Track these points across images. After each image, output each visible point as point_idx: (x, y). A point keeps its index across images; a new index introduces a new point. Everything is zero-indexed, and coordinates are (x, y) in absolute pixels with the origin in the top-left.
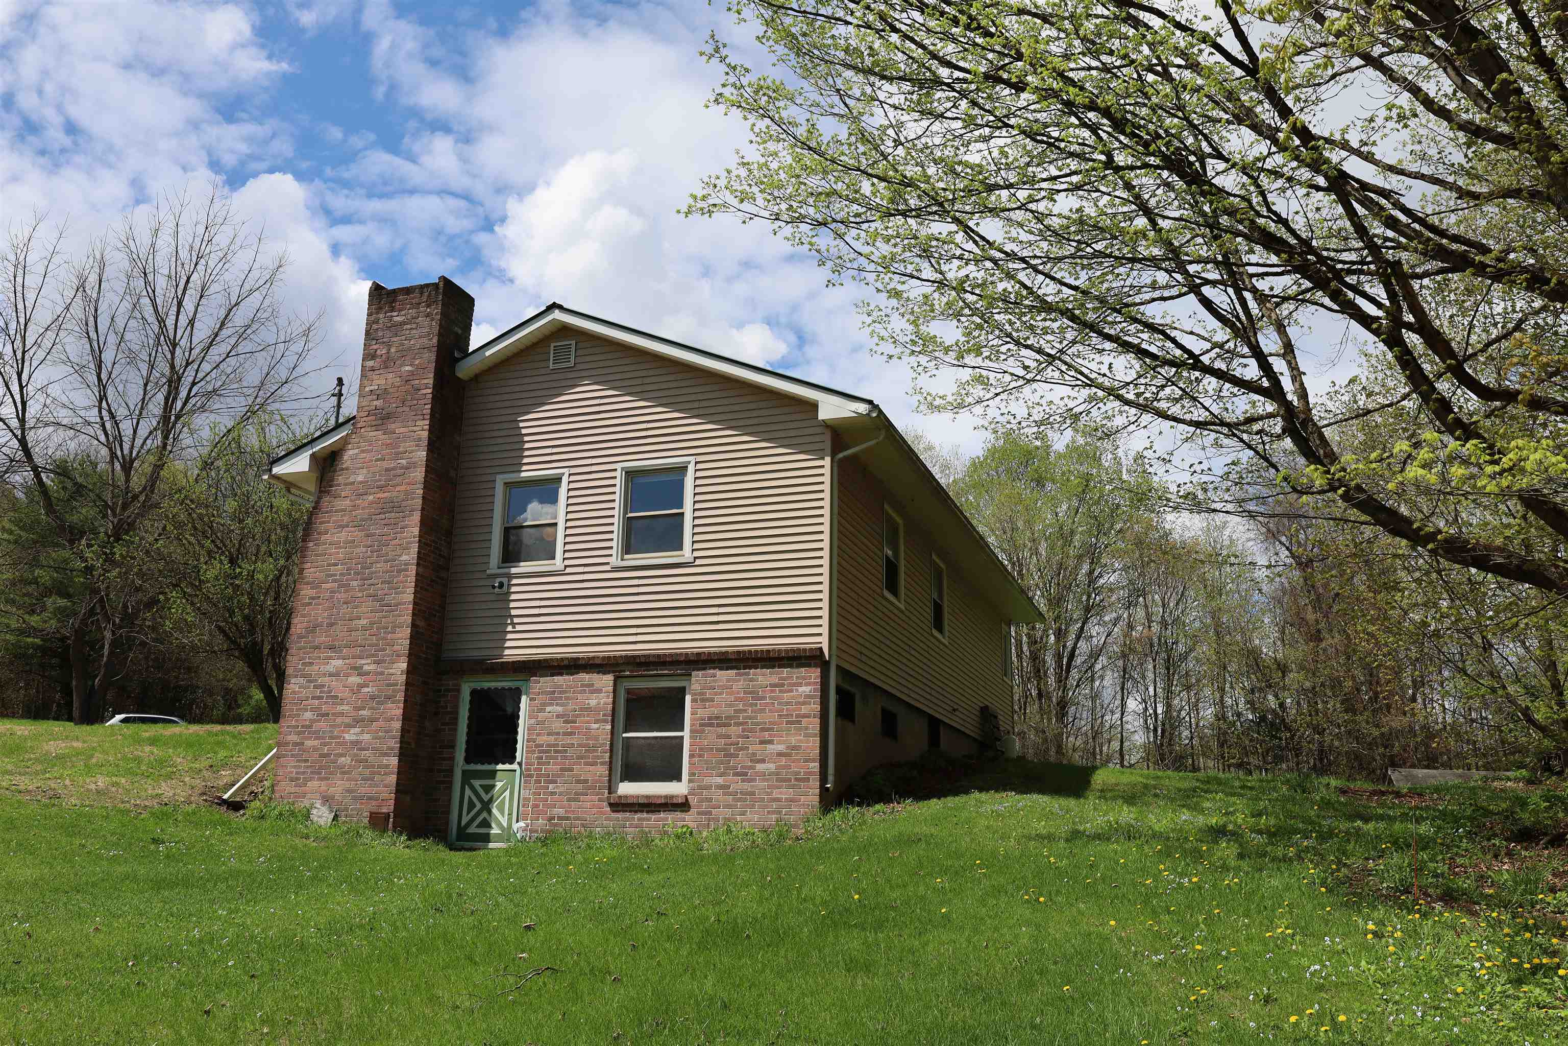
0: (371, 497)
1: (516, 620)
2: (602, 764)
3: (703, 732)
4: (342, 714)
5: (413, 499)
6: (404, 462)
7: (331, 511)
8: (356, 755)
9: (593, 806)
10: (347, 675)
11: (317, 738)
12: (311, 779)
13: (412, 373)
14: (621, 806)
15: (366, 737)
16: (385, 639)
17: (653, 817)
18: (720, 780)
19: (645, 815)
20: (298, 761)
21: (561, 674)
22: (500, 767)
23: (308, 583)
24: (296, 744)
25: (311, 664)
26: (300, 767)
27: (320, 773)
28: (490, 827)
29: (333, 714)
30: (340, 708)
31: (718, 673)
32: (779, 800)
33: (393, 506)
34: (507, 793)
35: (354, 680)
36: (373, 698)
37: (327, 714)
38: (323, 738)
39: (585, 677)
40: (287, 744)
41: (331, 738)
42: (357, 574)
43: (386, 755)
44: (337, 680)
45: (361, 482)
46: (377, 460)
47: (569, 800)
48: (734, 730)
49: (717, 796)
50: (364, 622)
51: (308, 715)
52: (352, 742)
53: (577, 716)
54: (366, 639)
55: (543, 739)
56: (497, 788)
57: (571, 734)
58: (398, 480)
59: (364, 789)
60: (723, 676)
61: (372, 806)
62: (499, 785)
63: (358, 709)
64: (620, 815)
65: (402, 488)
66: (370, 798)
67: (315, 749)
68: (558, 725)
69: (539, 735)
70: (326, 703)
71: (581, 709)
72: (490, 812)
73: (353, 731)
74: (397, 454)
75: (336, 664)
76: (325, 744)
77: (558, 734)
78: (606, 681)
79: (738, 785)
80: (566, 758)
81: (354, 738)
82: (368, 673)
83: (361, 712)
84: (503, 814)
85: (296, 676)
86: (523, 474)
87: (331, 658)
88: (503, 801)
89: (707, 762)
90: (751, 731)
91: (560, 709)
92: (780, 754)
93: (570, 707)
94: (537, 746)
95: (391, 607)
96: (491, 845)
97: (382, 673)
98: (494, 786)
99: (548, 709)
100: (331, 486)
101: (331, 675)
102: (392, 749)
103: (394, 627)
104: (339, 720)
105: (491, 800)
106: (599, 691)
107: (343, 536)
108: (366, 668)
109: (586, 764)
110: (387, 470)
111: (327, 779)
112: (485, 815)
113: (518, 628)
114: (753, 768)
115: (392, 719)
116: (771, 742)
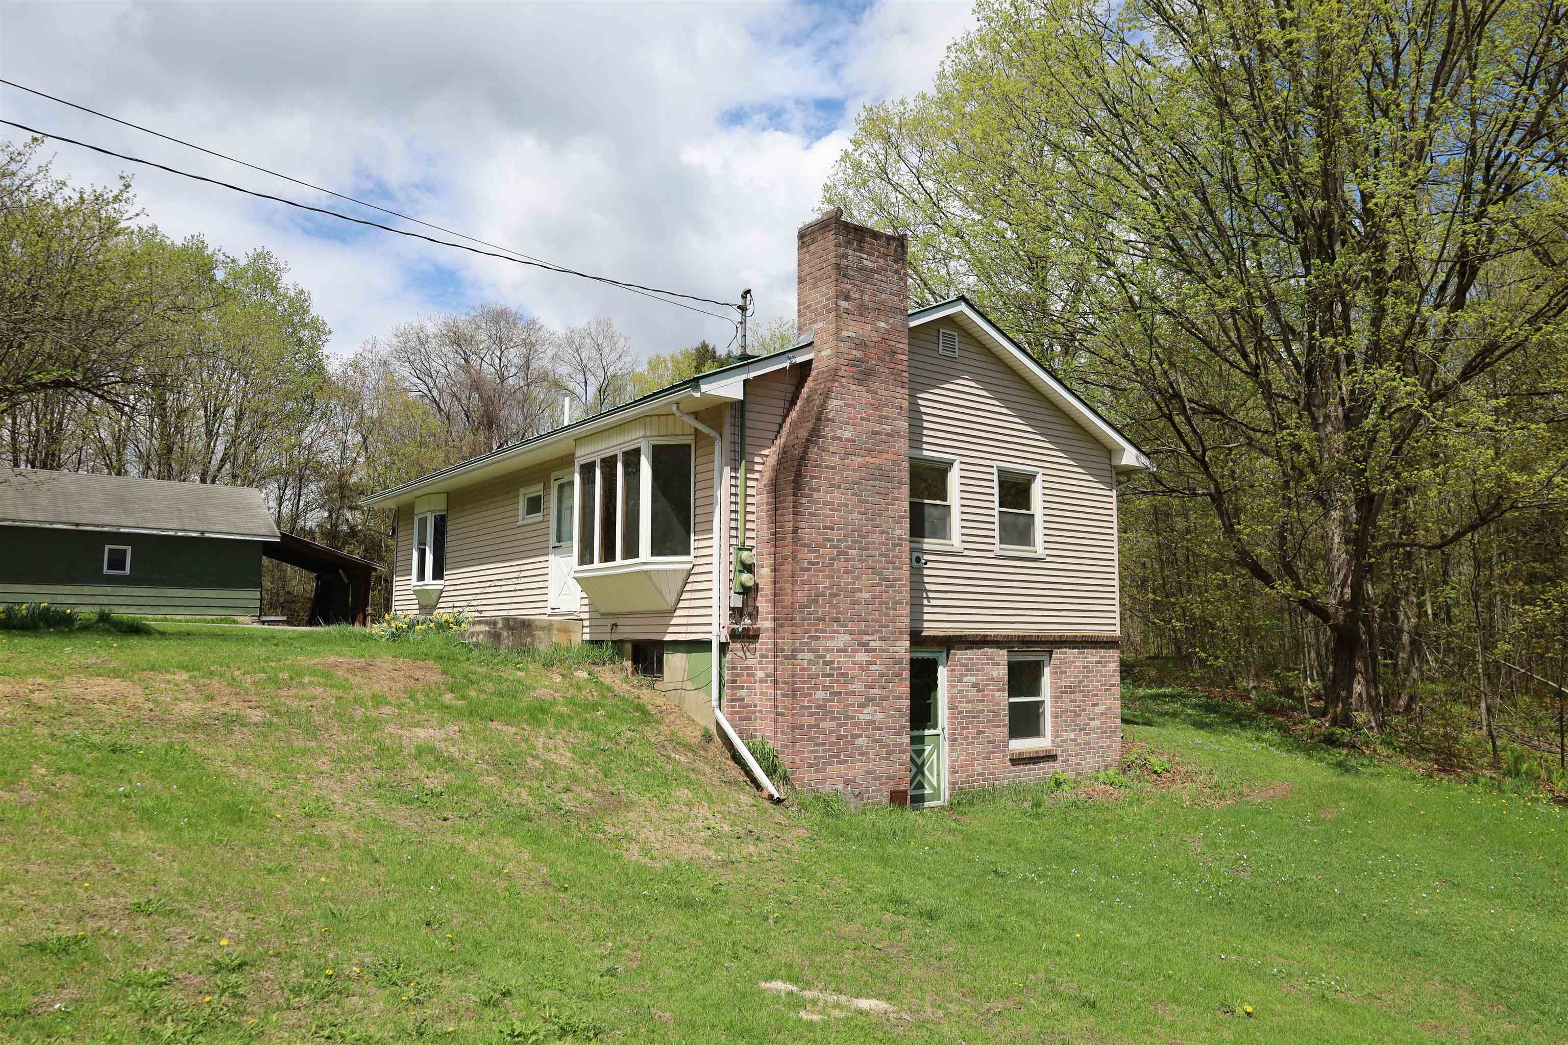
0: (860, 460)
1: (931, 595)
2: (1004, 726)
3: (1061, 698)
4: (853, 693)
5: (900, 471)
6: (888, 428)
7: (820, 466)
8: (873, 735)
9: (1000, 762)
10: (855, 651)
11: (833, 719)
12: (832, 763)
13: (888, 332)
14: (1018, 760)
15: (880, 716)
16: (887, 615)
17: (1036, 766)
18: (1072, 735)
19: (1032, 766)
20: (816, 745)
21: (972, 648)
22: (927, 732)
23: (805, 545)
24: (810, 726)
25: (818, 638)
26: (818, 751)
27: (839, 756)
28: (923, 788)
29: (847, 693)
30: (851, 687)
31: (1068, 650)
32: (1102, 747)
33: (882, 474)
34: (935, 754)
35: (862, 656)
36: (882, 675)
37: (840, 694)
38: (839, 719)
39: (989, 651)
40: (801, 727)
41: (846, 718)
42: (854, 542)
43: (899, 733)
44: (846, 657)
45: (848, 440)
46: (862, 419)
47: (984, 758)
48: (1079, 696)
49: (1071, 747)
50: (867, 595)
51: (820, 695)
52: (867, 722)
53: (986, 685)
54: (869, 614)
55: (964, 707)
56: (926, 753)
57: (982, 701)
58: (883, 447)
59: (882, 768)
60: (1072, 653)
61: (891, 785)
62: (928, 749)
63: (869, 687)
64: (1017, 768)
65: (890, 456)
66: (888, 778)
67: (832, 731)
68: (973, 694)
69: (960, 702)
70: (837, 681)
71: (988, 680)
72: (923, 774)
73: (866, 710)
74: (881, 417)
75: (842, 639)
76: (840, 725)
77: (973, 701)
78: (1002, 656)
79: (1082, 738)
80: (979, 722)
81: (868, 717)
82: (874, 650)
83: (872, 691)
84: (932, 775)
85: (803, 651)
86: (925, 453)
87: (838, 632)
88: (932, 762)
89: (1065, 721)
90: (1087, 696)
91: (973, 679)
92: (1102, 714)
93: (980, 677)
94: (959, 713)
95: (891, 582)
96: (926, 804)
97: (887, 651)
98: (923, 750)
99: (965, 679)
100: (818, 437)
101: (839, 651)
102: (904, 727)
103: (895, 603)
104: (851, 699)
105: (923, 764)
106: (998, 664)
107: (836, 497)
108: (872, 644)
109: (994, 727)
110: (875, 433)
111: (846, 762)
112: (919, 777)
113: (933, 602)
114: (1088, 724)
115: (901, 698)
116: (1097, 705)
